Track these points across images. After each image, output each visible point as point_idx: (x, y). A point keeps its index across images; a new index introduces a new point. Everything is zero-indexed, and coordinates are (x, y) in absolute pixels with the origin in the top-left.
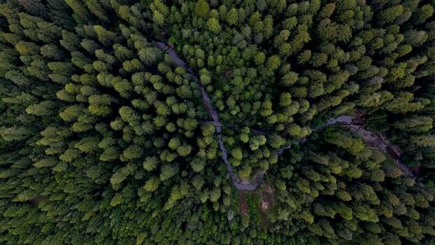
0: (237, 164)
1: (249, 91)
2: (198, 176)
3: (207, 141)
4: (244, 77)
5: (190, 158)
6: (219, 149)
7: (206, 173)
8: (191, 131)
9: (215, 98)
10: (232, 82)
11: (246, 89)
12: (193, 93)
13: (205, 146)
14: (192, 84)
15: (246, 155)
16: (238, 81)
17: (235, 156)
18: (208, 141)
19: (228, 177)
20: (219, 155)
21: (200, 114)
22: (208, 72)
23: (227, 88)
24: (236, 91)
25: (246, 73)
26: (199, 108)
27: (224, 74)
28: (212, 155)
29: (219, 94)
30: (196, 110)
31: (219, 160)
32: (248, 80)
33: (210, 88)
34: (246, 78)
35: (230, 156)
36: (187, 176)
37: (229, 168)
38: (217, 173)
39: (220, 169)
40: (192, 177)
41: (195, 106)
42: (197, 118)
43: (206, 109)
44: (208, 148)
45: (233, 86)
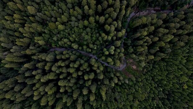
4: (87, 34)
5: (96, 76)
8: (88, 68)
11: (92, 37)
12: (77, 55)
13: (97, 68)
16: (86, 37)
17: (109, 61)
18: (96, 66)
19: (114, 70)
20: (104, 66)
21: (85, 59)
24: (89, 41)
25: (87, 32)
26: (83, 58)
27: (80, 39)
30: (83, 60)
33: (80, 48)
36: (101, 83)
39: (109, 70)
40: (103, 82)
41: (81, 58)
42: (86, 62)
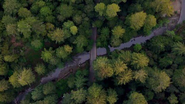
0: (153, 19)
1: (40, 8)
2: (176, 78)
3: (121, 69)
6: (132, 49)
7: (169, 67)
9: (53, 61)
10: (27, 35)
14: (34, 97)
15: (139, 7)
22: (15, 73)
23: (37, 44)
28: (143, 60)
29: (47, 55)
31: (147, 47)
32: (23, 11)
34: (20, 14)
35: (141, 32)
37: (158, 32)
38: (169, 50)
43: (72, 74)
44: (132, 67)
45: (33, 34)
